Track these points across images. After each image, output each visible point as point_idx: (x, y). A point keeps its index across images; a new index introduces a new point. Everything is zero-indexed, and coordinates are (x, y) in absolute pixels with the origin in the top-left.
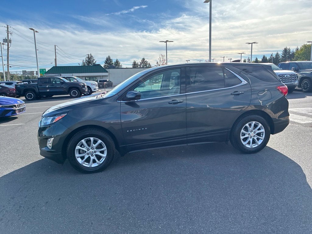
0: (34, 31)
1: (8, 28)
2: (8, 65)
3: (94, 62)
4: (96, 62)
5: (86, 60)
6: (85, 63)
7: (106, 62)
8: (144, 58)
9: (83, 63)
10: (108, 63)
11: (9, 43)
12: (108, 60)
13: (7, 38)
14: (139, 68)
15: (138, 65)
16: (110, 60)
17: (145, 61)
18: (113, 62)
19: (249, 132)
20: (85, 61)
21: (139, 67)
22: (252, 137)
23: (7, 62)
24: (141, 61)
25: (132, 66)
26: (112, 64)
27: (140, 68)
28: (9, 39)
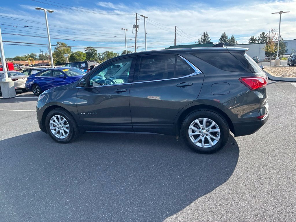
0: (144, 18)
1: (136, 15)
2: (136, 47)
3: (209, 40)
4: (210, 40)
5: (202, 38)
6: (201, 42)
7: (221, 40)
8: (264, 33)
9: (199, 41)
10: (222, 40)
11: (137, 28)
12: (224, 37)
13: (135, 24)
14: (257, 44)
15: (256, 40)
16: (225, 36)
17: (265, 35)
18: (228, 39)
19: (201, 130)
20: (200, 40)
21: (257, 42)
22: (204, 136)
23: (135, 44)
24: (260, 36)
25: (249, 42)
26: (227, 40)
27: (259, 43)
28: (137, 25)
